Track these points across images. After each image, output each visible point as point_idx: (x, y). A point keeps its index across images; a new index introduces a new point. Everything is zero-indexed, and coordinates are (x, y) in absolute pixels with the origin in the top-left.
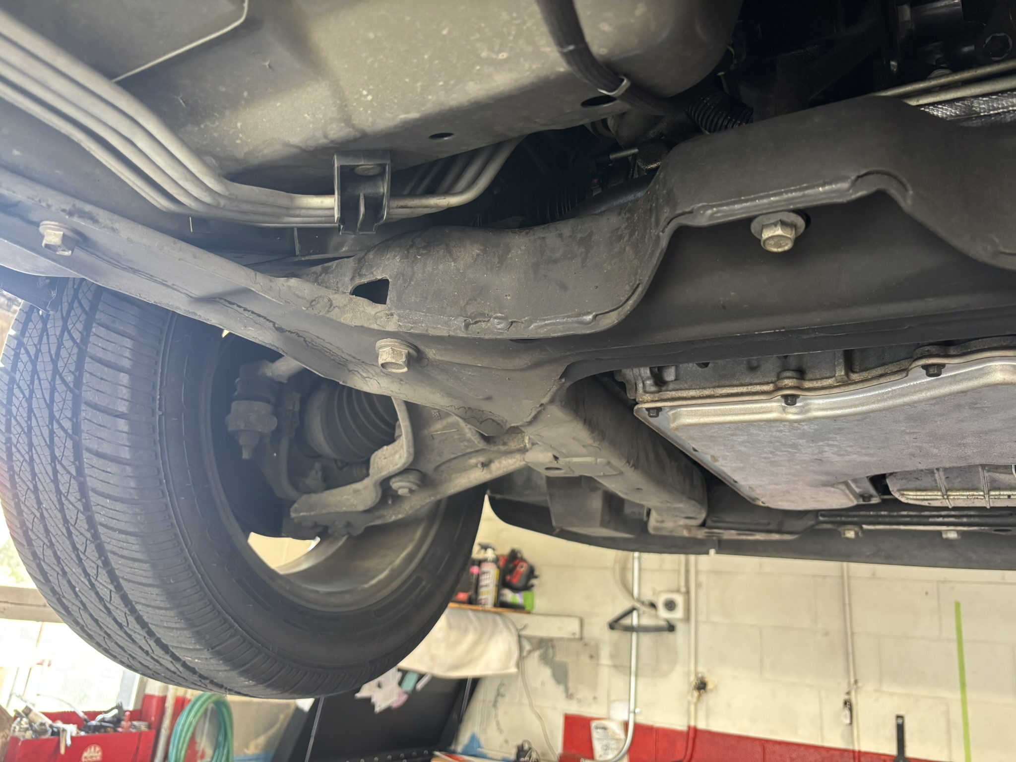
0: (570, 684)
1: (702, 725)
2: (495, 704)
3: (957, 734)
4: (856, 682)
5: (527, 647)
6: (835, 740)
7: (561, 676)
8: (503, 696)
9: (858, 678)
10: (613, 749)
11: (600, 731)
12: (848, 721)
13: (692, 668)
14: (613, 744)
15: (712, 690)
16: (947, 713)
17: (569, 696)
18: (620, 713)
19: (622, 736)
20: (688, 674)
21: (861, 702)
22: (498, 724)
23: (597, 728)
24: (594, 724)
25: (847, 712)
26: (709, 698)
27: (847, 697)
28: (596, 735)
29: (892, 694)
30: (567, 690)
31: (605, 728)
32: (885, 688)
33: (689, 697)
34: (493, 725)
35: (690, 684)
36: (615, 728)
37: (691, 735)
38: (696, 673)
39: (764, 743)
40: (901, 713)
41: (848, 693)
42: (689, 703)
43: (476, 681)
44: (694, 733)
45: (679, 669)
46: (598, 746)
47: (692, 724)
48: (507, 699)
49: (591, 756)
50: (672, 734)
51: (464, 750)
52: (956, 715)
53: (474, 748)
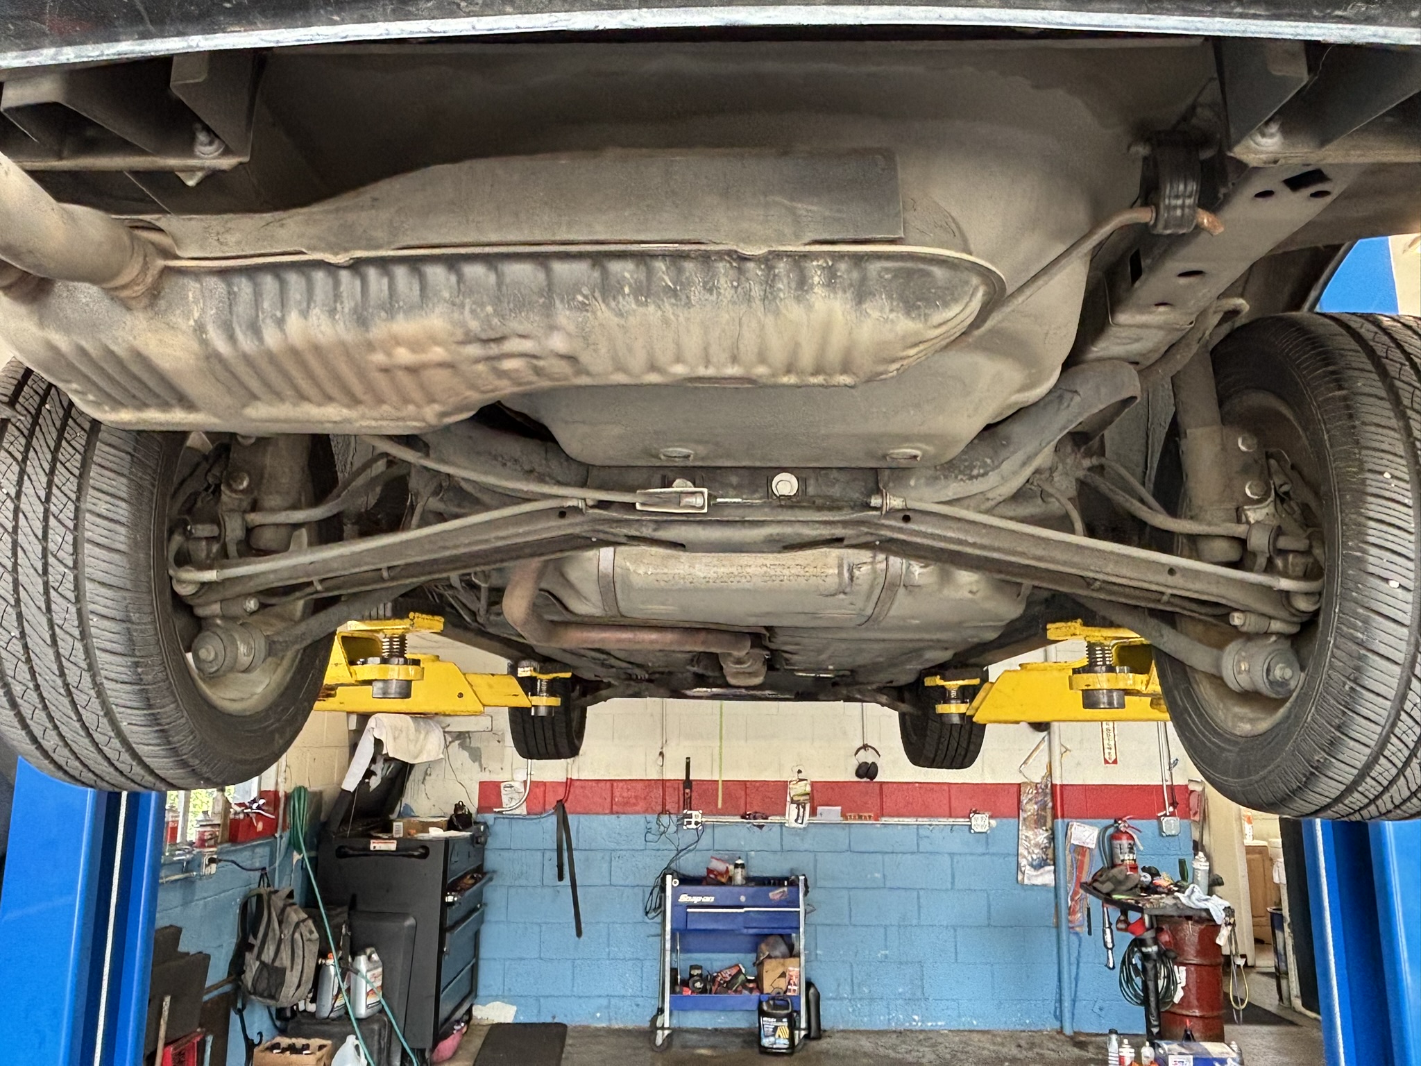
0: (483, 761)
1: (575, 777)
2: (423, 782)
3: (716, 764)
4: (666, 741)
5: (449, 739)
6: (654, 775)
7: (476, 756)
8: (430, 775)
9: (668, 739)
10: (516, 799)
11: (506, 789)
12: (661, 764)
14: (516, 796)
16: (712, 754)
17: (483, 769)
18: (521, 776)
19: (523, 788)
21: (669, 753)
22: (426, 795)
23: (504, 787)
24: (502, 785)
25: (661, 759)
26: (580, 760)
27: (661, 750)
28: (503, 792)
29: (685, 746)
30: (481, 765)
31: (510, 787)
32: (681, 742)
34: (423, 795)
36: (518, 786)
39: (612, 782)
40: (689, 756)
41: (662, 748)
43: (412, 766)
44: (569, 783)
46: (505, 799)
47: (570, 777)
48: (433, 776)
49: (501, 806)
50: (556, 784)
51: (400, 816)
52: (717, 757)
53: (407, 813)
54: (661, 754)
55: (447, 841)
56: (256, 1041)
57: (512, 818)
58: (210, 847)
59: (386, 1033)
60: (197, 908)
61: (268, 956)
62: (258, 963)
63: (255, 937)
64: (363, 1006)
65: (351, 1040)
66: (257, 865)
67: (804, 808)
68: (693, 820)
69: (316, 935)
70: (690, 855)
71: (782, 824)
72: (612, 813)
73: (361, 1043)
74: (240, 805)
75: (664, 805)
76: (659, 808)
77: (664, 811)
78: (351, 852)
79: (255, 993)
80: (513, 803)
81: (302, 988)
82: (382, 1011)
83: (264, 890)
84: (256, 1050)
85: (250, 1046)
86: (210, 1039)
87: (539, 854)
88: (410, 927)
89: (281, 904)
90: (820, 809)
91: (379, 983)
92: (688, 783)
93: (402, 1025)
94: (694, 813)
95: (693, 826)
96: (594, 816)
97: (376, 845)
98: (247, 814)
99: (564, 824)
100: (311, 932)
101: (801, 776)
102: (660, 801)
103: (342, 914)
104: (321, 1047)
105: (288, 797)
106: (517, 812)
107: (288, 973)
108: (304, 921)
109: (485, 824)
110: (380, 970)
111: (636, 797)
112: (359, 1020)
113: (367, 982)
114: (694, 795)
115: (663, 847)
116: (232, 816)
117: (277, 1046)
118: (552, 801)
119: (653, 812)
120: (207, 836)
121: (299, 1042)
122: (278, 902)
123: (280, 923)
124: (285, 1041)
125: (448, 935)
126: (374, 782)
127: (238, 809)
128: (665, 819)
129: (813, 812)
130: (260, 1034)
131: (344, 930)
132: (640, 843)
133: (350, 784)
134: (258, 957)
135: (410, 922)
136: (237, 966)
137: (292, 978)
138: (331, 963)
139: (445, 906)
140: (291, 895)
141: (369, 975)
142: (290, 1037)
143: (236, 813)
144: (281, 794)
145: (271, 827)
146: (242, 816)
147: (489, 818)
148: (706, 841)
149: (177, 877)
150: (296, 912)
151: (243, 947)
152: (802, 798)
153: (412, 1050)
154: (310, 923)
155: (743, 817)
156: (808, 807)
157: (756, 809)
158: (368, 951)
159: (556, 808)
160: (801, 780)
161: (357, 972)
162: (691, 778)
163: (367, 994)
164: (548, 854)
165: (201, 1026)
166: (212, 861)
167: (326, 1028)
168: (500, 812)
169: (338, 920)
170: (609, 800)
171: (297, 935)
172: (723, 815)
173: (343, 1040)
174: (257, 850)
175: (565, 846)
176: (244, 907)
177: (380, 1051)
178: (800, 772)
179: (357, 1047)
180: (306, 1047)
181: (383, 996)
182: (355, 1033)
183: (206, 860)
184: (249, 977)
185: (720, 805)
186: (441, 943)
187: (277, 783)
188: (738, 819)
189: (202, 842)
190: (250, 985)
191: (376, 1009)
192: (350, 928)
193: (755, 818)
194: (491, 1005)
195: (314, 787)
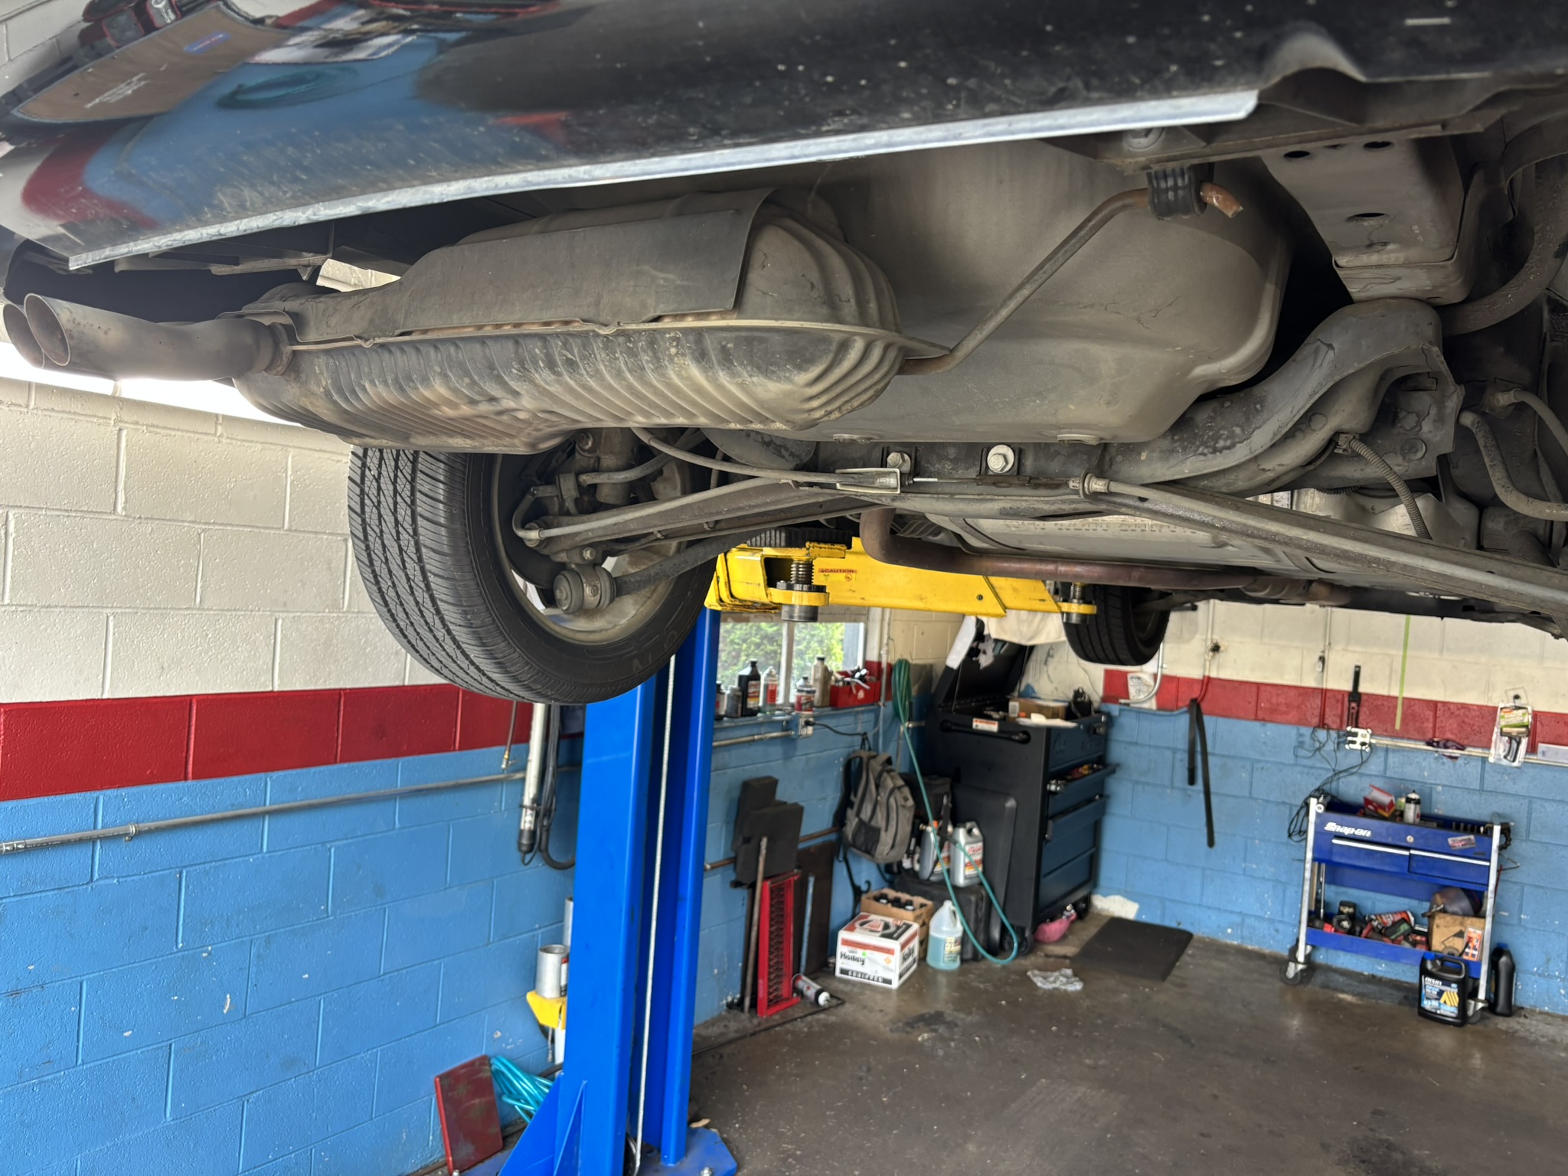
1: (1213, 675)
2: (1046, 663)
3: (1397, 677)
4: (1330, 644)
6: (1310, 682)
8: (1052, 657)
9: (1332, 641)
10: (1144, 692)
11: (1134, 680)
12: (1321, 669)
13: (1209, 636)
14: (1145, 689)
15: (1223, 651)
16: (1391, 665)
18: (1151, 667)
19: (1152, 683)
20: (1206, 640)
21: (1332, 658)
22: (1049, 676)
23: (1132, 678)
24: (1129, 676)
25: (1321, 664)
26: (1220, 656)
27: (1321, 654)
28: (1131, 683)
29: (1354, 652)
31: (1139, 678)
32: (1350, 648)
33: (1206, 656)
34: (1046, 676)
35: (1206, 647)
36: (1147, 677)
37: (1205, 681)
38: (1212, 640)
39: (1259, 686)
40: (1358, 664)
41: (1323, 652)
42: (1205, 660)
43: (1032, 648)
44: (1207, 682)
45: (1199, 637)
46: (1132, 690)
47: (1207, 674)
48: (1056, 659)
49: (1127, 696)
50: (1190, 682)
51: (1021, 695)
52: (1398, 666)
53: (1029, 694)
54: (1322, 659)
55: (1049, 730)
56: (864, 887)
57: (1141, 712)
58: (806, 710)
59: (984, 905)
60: (799, 762)
61: (866, 814)
62: (856, 820)
63: (856, 795)
64: (963, 875)
65: (948, 906)
66: (860, 730)
67: (1519, 743)
68: (1359, 740)
69: (911, 802)
70: (1354, 778)
71: (1484, 760)
72: (1256, 719)
73: (956, 909)
74: (841, 673)
75: (1322, 716)
76: (1315, 721)
77: (1322, 724)
78: (953, 727)
79: (854, 846)
80: (1142, 697)
81: (897, 849)
82: (981, 884)
83: (865, 754)
84: (864, 897)
85: (858, 892)
86: (812, 880)
87: (1169, 753)
88: (1011, 809)
89: (879, 768)
90: (1542, 747)
91: (979, 857)
92: (1355, 695)
93: (1002, 900)
94: (1360, 731)
95: (1357, 746)
96: (1234, 721)
97: (979, 724)
98: (849, 683)
99: (1197, 723)
100: (906, 799)
101: (1518, 703)
102: (1317, 712)
103: (943, 784)
104: (922, 906)
105: (890, 668)
106: (1146, 706)
107: (883, 833)
108: (899, 788)
109: (1109, 715)
110: (980, 844)
111: (1287, 705)
112: (956, 888)
113: (966, 854)
114: (1364, 710)
115: (1318, 765)
116: (833, 683)
117: (884, 896)
118: (1185, 701)
119: (1306, 724)
120: (803, 701)
121: (904, 897)
122: (876, 765)
123: (877, 786)
124: (892, 894)
125: (1050, 823)
126: (985, 660)
127: (839, 677)
128: (1322, 734)
129: (1532, 749)
130: (868, 883)
131: (945, 801)
132: (1289, 758)
133: (955, 659)
134: (858, 814)
135: (1011, 803)
136: (840, 819)
137: (886, 839)
138: (931, 831)
139: (1047, 795)
140: (889, 761)
141: (967, 848)
142: (897, 891)
143: (837, 681)
144: (884, 665)
145: (873, 697)
146: (841, 684)
147: (1114, 709)
148: (1374, 766)
149: (774, 734)
150: (892, 778)
151: (845, 804)
152: (1514, 731)
153: (1013, 926)
154: (906, 791)
155: (1429, 744)
156: (1524, 741)
157: (1449, 736)
158: (968, 825)
159: (1190, 707)
160: (1518, 708)
161: (955, 842)
162: (1362, 689)
163: (966, 865)
164: (1179, 756)
165: (798, 867)
166: (808, 724)
167: (928, 889)
168: (1128, 705)
169: (939, 790)
170: (1254, 704)
171: (892, 801)
172: (1402, 738)
173: (941, 904)
174: (861, 717)
175: (1199, 748)
176: (848, 766)
177: (977, 920)
178: (1517, 697)
179: (954, 913)
180: (910, 903)
181: (984, 872)
182: (950, 899)
183: (802, 721)
184: (850, 829)
185: (1398, 726)
186: (1043, 829)
187: (880, 655)
188: (1422, 746)
189: (799, 706)
190: (850, 837)
191: (976, 881)
192: (953, 801)
193: (1446, 747)
194: (1112, 898)
195: (916, 659)
